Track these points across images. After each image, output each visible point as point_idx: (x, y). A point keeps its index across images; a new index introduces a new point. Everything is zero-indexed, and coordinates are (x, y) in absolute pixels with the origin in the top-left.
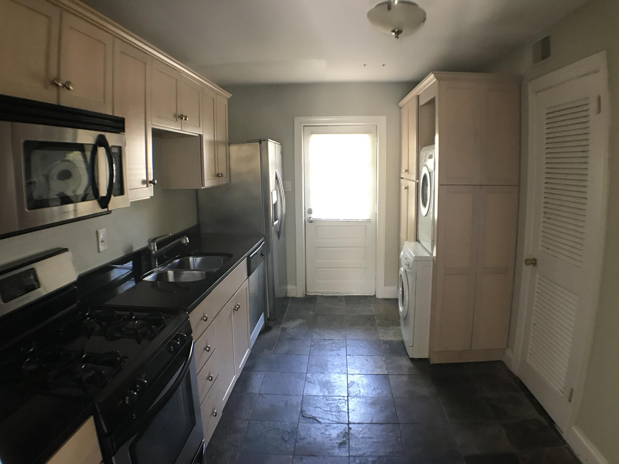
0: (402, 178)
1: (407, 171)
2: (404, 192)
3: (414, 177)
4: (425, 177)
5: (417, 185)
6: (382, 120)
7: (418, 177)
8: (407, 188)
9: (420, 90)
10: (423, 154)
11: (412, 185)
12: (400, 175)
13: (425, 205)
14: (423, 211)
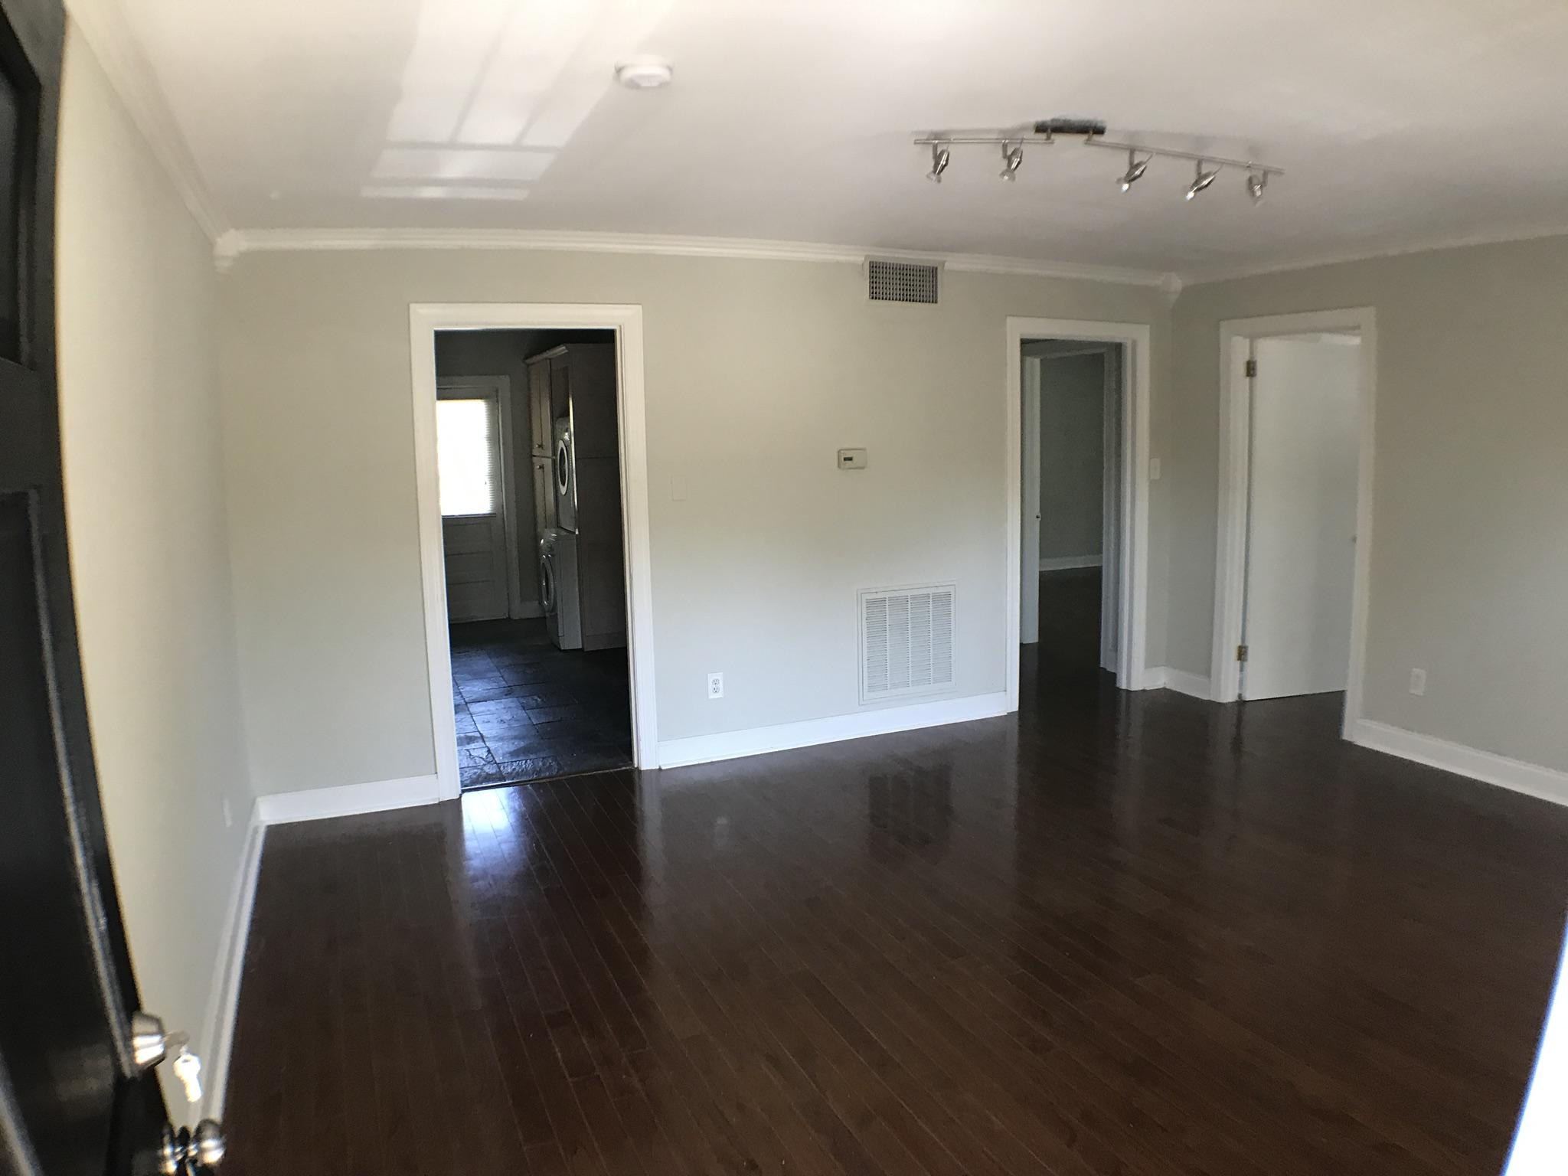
0: (535, 456)
1: (541, 446)
2: (538, 473)
3: (550, 454)
4: (562, 450)
5: (554, 462)
6: (504, 382)
7: (554, 453)
8: (542, 467)
9: (553, 354)
10: (558, 426)
11: (548, 463)
12: (531, 452)
13: (564, 484)
14: (563, 490)
